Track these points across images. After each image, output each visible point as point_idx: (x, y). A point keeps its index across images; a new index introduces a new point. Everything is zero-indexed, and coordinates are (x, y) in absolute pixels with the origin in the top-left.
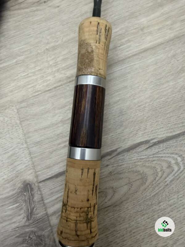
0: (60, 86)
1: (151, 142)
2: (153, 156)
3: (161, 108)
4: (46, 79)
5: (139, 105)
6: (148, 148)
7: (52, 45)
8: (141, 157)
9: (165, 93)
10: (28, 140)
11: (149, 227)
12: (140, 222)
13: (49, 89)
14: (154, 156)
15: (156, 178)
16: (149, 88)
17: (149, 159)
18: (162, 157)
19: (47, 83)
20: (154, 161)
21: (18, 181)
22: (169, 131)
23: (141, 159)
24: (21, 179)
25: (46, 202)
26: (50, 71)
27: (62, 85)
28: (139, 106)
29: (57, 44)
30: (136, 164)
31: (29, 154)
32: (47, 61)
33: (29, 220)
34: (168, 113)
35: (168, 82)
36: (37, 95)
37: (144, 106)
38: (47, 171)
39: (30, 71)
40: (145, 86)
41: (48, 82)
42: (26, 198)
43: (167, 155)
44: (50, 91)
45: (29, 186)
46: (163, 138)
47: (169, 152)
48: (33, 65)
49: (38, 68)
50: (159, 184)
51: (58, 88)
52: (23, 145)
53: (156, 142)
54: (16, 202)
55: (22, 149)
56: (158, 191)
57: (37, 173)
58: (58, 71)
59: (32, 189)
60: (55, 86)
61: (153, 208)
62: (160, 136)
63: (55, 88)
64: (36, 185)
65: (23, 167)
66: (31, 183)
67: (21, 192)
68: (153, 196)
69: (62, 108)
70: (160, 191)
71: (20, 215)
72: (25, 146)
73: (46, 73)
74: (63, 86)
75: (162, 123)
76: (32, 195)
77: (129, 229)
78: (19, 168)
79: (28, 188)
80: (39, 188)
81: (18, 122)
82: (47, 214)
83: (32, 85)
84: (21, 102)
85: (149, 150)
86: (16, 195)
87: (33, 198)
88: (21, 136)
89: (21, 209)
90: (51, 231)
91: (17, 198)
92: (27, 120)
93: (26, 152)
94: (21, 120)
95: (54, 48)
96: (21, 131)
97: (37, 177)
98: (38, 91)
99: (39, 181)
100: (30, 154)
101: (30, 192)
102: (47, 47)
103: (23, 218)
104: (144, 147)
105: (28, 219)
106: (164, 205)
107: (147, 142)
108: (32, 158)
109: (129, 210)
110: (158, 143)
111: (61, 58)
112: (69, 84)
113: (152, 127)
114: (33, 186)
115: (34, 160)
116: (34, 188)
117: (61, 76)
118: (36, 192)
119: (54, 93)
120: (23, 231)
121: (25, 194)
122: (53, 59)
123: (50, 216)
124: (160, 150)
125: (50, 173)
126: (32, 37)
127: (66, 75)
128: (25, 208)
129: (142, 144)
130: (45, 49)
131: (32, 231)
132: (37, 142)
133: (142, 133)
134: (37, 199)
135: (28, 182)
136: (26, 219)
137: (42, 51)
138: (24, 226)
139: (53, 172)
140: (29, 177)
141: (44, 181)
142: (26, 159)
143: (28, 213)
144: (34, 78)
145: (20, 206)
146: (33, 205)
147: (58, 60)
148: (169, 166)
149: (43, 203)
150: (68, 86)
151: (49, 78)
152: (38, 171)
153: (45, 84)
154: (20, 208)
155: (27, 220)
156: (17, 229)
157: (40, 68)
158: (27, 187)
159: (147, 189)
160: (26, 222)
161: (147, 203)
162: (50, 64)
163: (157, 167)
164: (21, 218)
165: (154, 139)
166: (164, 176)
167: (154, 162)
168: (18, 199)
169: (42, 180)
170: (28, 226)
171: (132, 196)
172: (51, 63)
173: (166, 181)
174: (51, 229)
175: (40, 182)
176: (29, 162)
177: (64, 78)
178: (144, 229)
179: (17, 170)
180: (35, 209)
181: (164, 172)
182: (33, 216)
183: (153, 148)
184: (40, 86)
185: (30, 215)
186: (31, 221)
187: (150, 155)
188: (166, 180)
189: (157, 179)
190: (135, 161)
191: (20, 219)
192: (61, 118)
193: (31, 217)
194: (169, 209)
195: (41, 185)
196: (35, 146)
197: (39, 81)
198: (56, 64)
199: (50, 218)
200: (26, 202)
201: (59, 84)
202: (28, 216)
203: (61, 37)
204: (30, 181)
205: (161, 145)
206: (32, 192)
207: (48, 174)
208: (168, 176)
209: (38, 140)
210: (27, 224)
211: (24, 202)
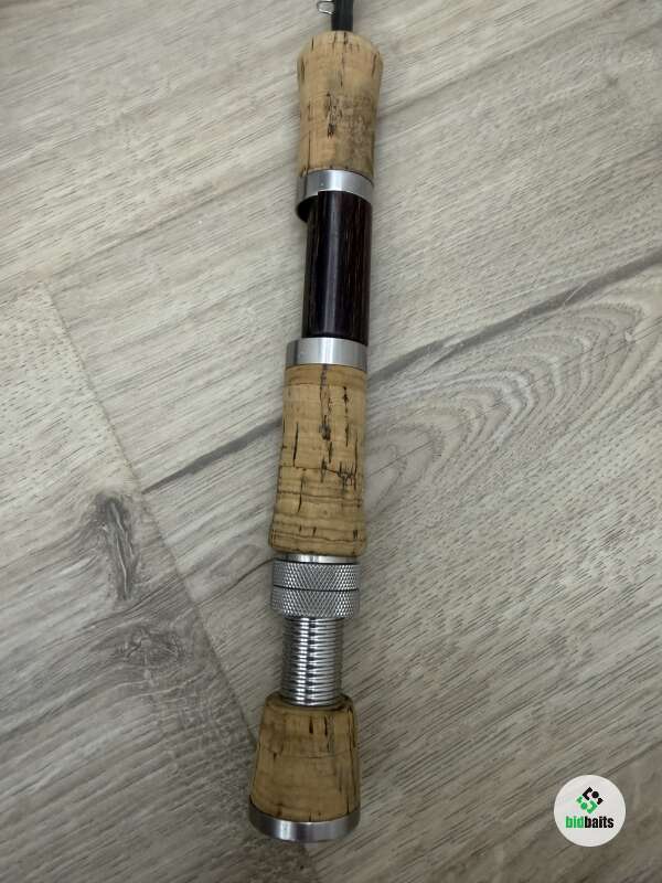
0: (174, 218)
1: (447, 345)
2: (453, 382)
3: (464, 255)
4: (131, 201)
5: (406, 250)
6: (441, 360)
7: (138, 102)
8: (424, 388)
9: (471, 214)
10: (96, 380)
11: (461, 561)
12: (435, 553)
13: (144, 228)
14: (458, 380)
15: (466, 437)
16: (428, 204)
17: (445, 390)
18: (478, 381)
19: (133, 213)
20: (457, 393)
21: (79, 497)
22: (491, 312)
23: (422, 393)
24: (88, 488)
25: (171, 540)
26: (140, 176)
27: (181, 216)
28: (405, 255)
29: (155, 98)
30: (412, 407)
31: (103, 418)
32: (129, 151)
33: (125, 597)
34: (483, 266)
35: (476, 184)
36: (108, 250)
37: (418, 252)
38: (163, 457)
39: (78, 182)
40: (419, 198)
41: (138, 211)
42: (111, 541)
43: (492, 375)
44: (147, 235)
45: (113, 505)
46: (476, 333)
47: (494, 366)
48: (86, 165)
49: (102, 172)
50: (476, 450)
51: (170, 224)
52: (83, 395)
53: (458, 344)
54: (79, 554)
55: (80, 408)
56: (474, 468)
57: (135, 468)
58: (165, 174)
59: (124, 514)
60: (159, 219)
61: (467, 513)
62: (468, 329)
63: (161, 224)
64: (136, 499)
65: (90, 455)
66: (119, 497)
67: (91, 525)
68: (462, 484)
69: (187, 279)
70: (479, 468)
71: (95, 589)
72: (89, 395)
73: (129, 185)
74: (186, 217)
75: (470, 295)
76: (126, 530)
77: (408, 577)
78: (79, 459)
79: (111, 513)
80: (145, 509)
81: (59, 331)
82: (176, 574)
83: (91, 222)
84: (62, 274)
85: (442, 367)
86: (77, 535)
87: (130, 536)
88: (74, 370)
89: (99, 571)
90: (194, 617)
91: (83, 543)
92: (87, 322)
93: (95, 413)
94: (68, 324)
95: (146, 112)
96: (70, 358)
97: (135, 477)
98: (111, 238)
99: (143, 489)
100: (107, 416)
101: (118, 521)
102: (124, 110)
103: (109, 595)
104: (428, 362)
105: (122, 596)
106: (494, 501)
107: (434, 347)
108: (113, 428)
109: (404, 529)
110: (464, 347)
111: (171, 138)
112: (199, 211)
113: (446, 306)
114: (126, 504)
115: (119, 432)
116: (131, 511)
117: (175, 190)
118: (136, 519)
119: (161, 238)
120: (110, 631)
121: (105, 528)
122: (144, 144)
123: (188, 576)
124: (470, 364)
125: (173, 463)
126: (73, 82)
127: (192, 186)
128: (109, 568)
129: (421, 355)
130: (118, 114)
131: (138, 627)
132: (124, 382)
133: (420, 324)
134: (144, 538)
135: (111, 495)
136: (116, 596)
137: (112, 122)
138: (113, 616)
139: (181, 459)
140: (111, 480)
141: (157, 486)
142: (96, 434)
143: (120, 579)
144: (95, 199)
145: (93, 566)
146: (133, 556)
147: (162, 144)
148: (498, 402)
149: (163, 546)
150: (200, 215)
151: (138, 198)
152: (136, 463)
153: (130, 216)
154: (93, 570)
155: (119, 598)
156: (93, 627)
157: (109, 172)
158: (110, 510)
159: (446, 469)
160: (116, 604)
161: (450, 503)
162: (140, 157)
163: (467, 409)
164: (101, 596)
165: (453, 337)
166: (488, 428)
167: (459, 397)
168: (87, 546)
169: (151, 484)
170: (124, 614)
171: (409, 491)
172: (140, 155)
173: (493, 443)
174: (193, 611)
175: (148, 491)
176: (105, 438)
177: (186, 195)
178: (448, 570)
179: (71, 467)
180: (140, 564)
181: (486, 419)
182: (136, 585)
183: (452, 361)
184: (115, 223)
185: (126, 582)
186: (132, 599)
187: (446, 381)
188: (494, 437)
189: (469, 440)
190: (407, 400)
191: (98, 600)
192: (189, 306)
193: (130, 590)
194: (508, 509)
195: (149, 497)
196: (120, 394)
197: (110, 209)
198: (157, 157)
199: (188, 583)
200: (110, 552)
201: (173, 213)
202: (120, 589)
203: (162, 78)
204: (114, 492)
205: (474, 351)
206: (125, 522)
207: (166, 466)
208: (497, 428)
209: (126, 375)
210: (120, 609)
211: (104, 552)
